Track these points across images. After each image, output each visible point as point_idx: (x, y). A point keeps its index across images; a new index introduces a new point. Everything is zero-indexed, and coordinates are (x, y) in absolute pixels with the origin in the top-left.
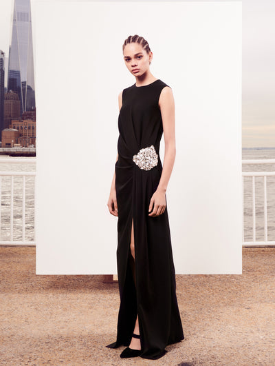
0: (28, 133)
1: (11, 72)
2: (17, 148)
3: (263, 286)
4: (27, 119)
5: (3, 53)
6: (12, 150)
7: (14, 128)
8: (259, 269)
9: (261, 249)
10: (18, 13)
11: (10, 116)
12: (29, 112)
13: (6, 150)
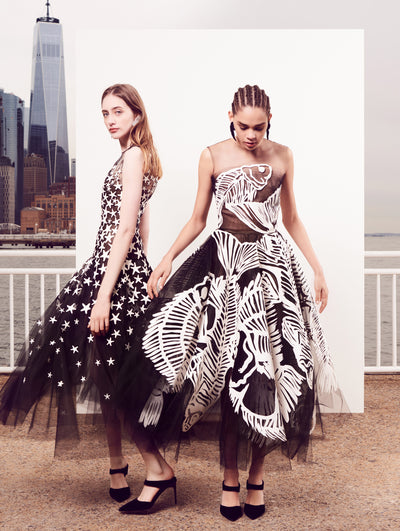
0: (58, 213)
1: (33, 128)
2: (42, 235)
3: (392, 429)
4: (56, 193)
5: (21, 102)
6: (37, 236)
7: (38, 206)
8: (386, 405)
9: (388, 377)
10: (44, 45)
11: (32, 190)
12: (61, 184)
13: (28, 236)
